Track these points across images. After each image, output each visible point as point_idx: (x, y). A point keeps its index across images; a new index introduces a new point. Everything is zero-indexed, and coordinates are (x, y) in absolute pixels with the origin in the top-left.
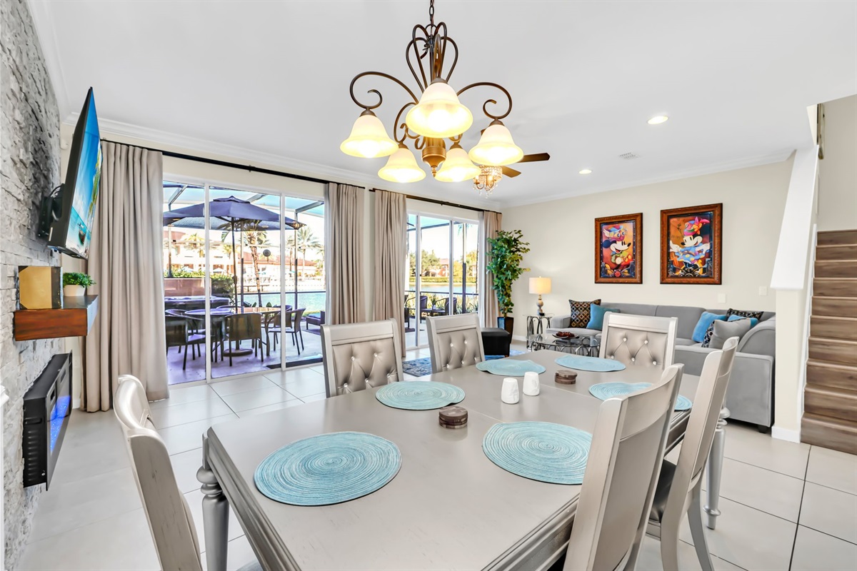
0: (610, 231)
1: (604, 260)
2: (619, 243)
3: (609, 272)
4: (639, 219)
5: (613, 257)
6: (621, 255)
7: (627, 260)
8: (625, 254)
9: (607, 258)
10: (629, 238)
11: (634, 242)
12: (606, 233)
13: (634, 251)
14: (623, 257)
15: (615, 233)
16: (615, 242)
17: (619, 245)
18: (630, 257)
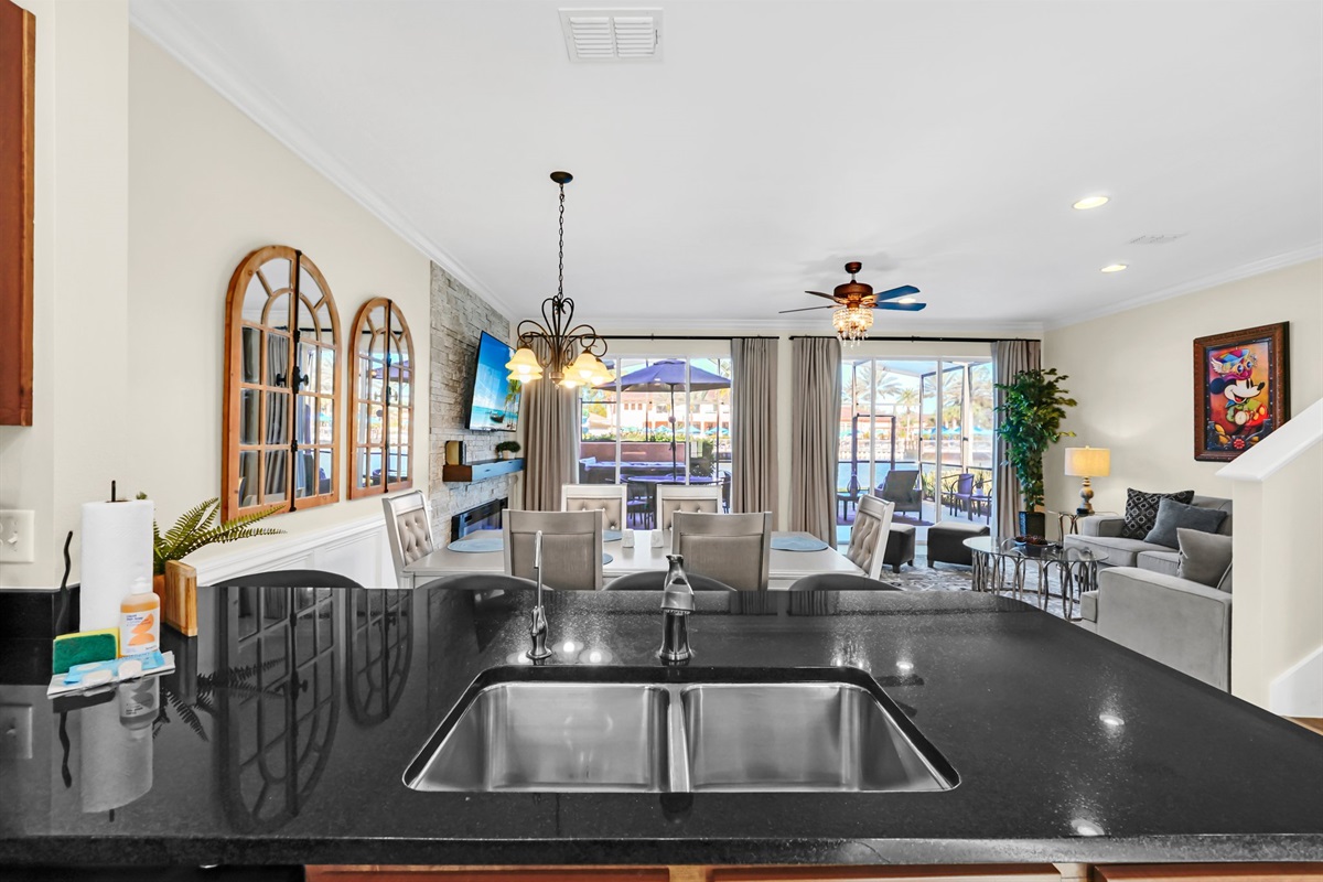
0: (1223, 361)
1: (1213, 416)
2: (1242, 384)
3: (1223, 439)
4: (1278, 334)
5: (1231, 412)
6: (1246, 407)
7: (1256, 417)
8: (1253, 405)
9: (1218, 413)
10: (1261, 373)
11: (1270, 381)
12: (1216, 366)
13: (1270, 400)
14: (1249, 411)
15: (1233, 365)
16: (1233, 382)
17: (1240, 388)
18: (1262, 411)
